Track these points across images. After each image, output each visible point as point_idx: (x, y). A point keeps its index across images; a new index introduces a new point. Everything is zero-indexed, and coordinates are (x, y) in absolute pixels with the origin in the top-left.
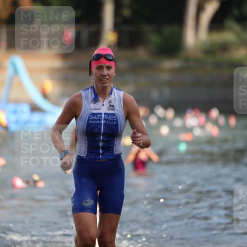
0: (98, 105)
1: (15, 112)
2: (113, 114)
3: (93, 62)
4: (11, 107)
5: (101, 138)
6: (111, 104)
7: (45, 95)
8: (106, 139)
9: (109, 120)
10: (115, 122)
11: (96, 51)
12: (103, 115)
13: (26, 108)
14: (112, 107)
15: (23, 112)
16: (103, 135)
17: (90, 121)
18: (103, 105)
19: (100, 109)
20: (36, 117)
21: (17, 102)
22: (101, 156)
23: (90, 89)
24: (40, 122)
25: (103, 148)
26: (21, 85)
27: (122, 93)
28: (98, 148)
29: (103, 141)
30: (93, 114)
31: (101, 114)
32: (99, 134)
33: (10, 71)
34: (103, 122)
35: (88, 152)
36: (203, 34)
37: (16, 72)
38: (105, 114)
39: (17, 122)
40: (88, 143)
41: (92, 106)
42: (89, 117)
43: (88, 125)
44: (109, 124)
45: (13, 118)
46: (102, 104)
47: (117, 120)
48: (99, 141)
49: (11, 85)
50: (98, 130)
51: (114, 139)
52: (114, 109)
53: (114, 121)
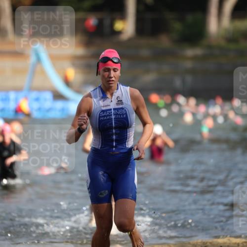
0: (107, 102)
1: (37, 99)
2: (122, 108)
3: (101, 64)
4: (34, 95)
5: (114, 131)
6: (119, 99)
7: (67, 82)
8: (118, 132)
9: (119, 115)
10: (125, 116)
11: (103, 53)
12: (113, 111)
13: (48, 96)
14: (120, 102)
15: (45, 100)
16: (115, 128)
17: (101, 118)
18: (112, 101)
19: (109, 105)
20: (59, 104)
21: (40, 89)
22: (114, 149)
23: (98, 89)
24: (63, 110)
25: (116, 141)
26: (43, 72)
27: (128, 88)
28: (112, 141)
29: (116, 134)
30: (103, 111)
31: (111, 109)
32: (111, 128)
33: (33, 59)
34: (113, 117)
35: (102, 144)
36: (226, 21)
37: (39, 60)
38: (114, 109)
39: (39, 109)
40: (102, 138)
41: (101, 103)
42: (100, 114)
43: (100, 121)
44: (119, 118)
45: (35, 105)
46: (110, 100)
47: (126, 114)
48: (112, 135)
49: (34, 72)
50: (110, 124)
51: (127, 131)
52: (122, 103)
53: (123, 114)
